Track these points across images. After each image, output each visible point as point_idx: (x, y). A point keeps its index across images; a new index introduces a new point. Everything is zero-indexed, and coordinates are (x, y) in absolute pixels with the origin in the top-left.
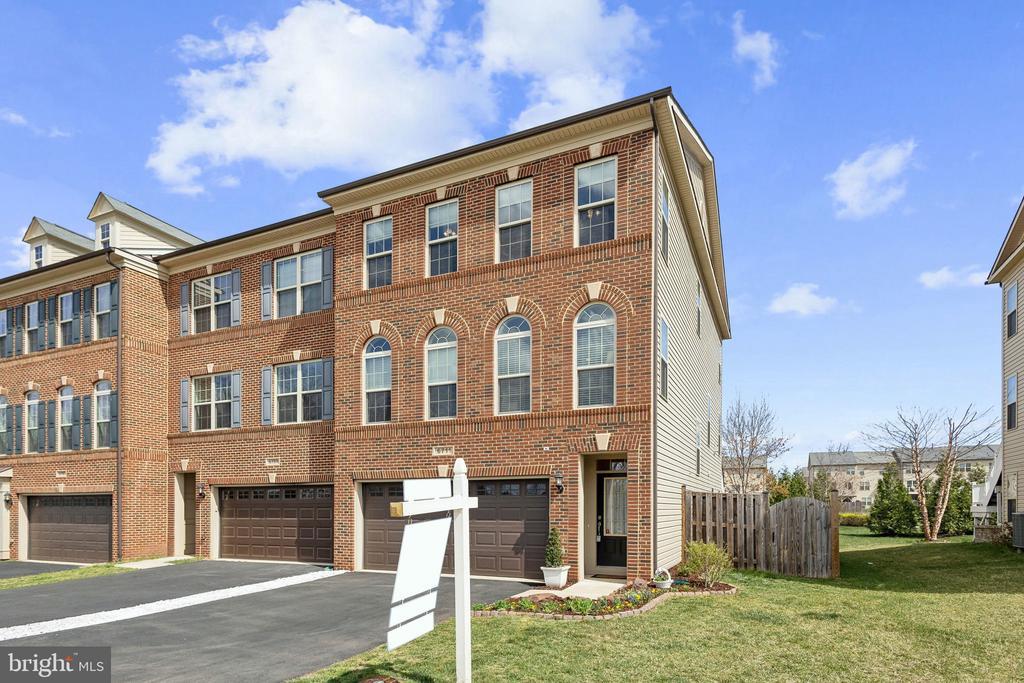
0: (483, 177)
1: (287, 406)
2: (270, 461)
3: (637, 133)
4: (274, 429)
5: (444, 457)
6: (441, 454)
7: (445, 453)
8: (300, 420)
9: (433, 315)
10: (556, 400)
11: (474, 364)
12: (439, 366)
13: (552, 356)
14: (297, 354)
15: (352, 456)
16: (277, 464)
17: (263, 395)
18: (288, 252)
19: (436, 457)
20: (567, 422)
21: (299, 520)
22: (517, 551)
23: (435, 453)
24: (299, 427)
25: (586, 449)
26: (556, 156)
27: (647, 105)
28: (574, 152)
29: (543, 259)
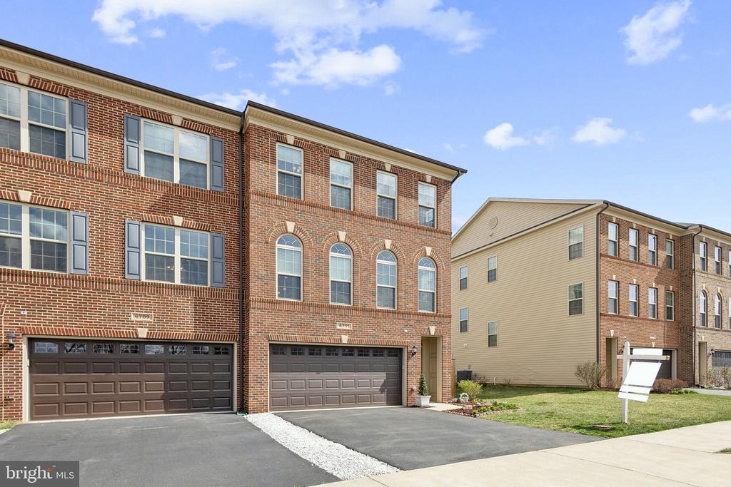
0: (370, 159)
1: (159, 265)
2: (136, 316)
3: (446, 181)
4: (144, 284)
5: (345, 330)
6: (342, 328)
7: (345, 328)
8: (178, 281)
9: (338, 233)
10: (411, 305)
11: (365, 273)
12: (339, 269)
13: (409, 280)
14: (178, 220)
15: (268, 322)
16: (149, 320)
17: (127, 249)
18: (166, 120)
19: (340, 330)
20: (416, 318)
21: (166, 375)
22: (382, 391)
23: (338, 327)
24: (179, 288)
25: (426, 333)
26: (410, 170)
27: (456, 172)
28: (419, 173)
29: (404, 225)
